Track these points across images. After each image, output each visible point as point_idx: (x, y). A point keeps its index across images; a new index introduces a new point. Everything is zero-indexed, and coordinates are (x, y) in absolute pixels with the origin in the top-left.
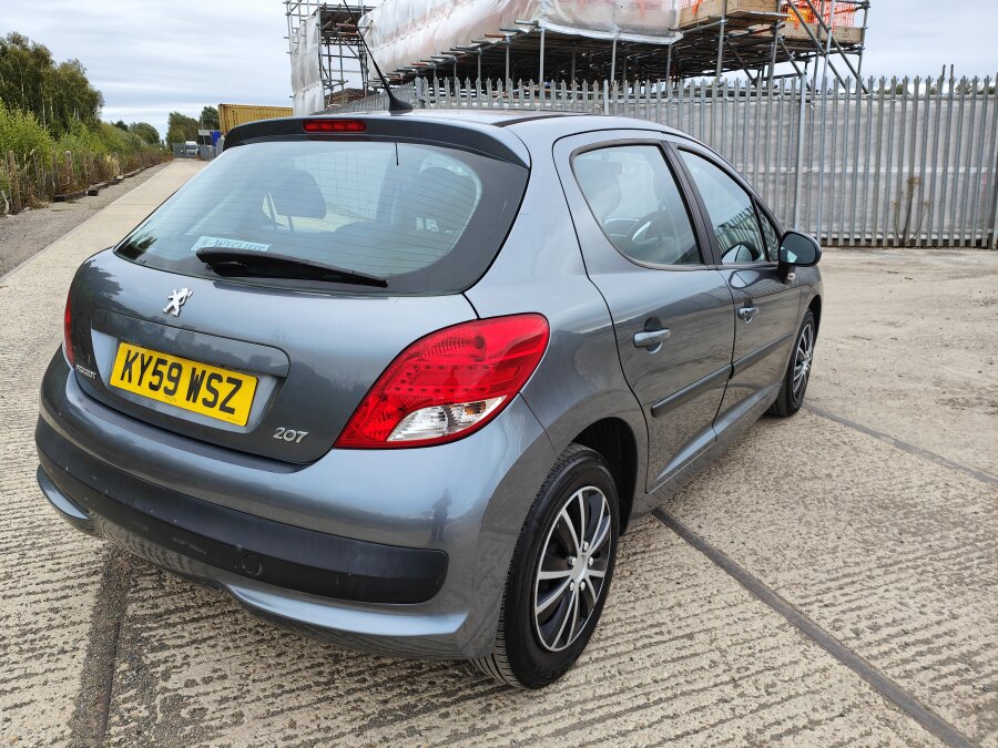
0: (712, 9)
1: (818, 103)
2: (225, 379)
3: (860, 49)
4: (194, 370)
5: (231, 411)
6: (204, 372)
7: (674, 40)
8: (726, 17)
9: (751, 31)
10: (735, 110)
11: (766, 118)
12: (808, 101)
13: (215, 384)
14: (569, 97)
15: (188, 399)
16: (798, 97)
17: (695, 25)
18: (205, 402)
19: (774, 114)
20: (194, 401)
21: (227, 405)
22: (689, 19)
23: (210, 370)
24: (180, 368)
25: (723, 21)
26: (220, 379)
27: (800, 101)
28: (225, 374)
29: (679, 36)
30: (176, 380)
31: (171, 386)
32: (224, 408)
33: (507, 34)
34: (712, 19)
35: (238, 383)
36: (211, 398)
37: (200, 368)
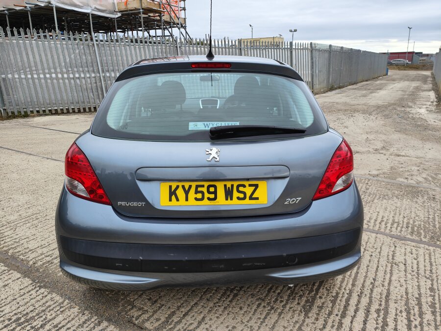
0: (133, 5)
1: (183, 48)
2: (247, 186)
3: (185, 27)
4: (225, 186)
5: (257, 199)
6: (232, 186)
7: (117, 16)
8: (142, 9)
9: (149, 16)
10: (153, 49)
11: (166, 53)
12: (180, 47)
13: (241, 189)
14: (75, 39)
15: (227, 199)
16: (176, 45)
17: (127, 11)
18: (239, 198)
19: (168, 52)
20: (231, 199)
21: (254, 196)
22: (123, 8)
23: (236, 184)
24: (215, 187)
25: (141, 10)
26: (244, 186)
27: (177, 47)
28: (247, 183)
29: (119, 15)
30: (215, 193)
31: (212, 196)
32: (251, 198)
33: (28, 6)
34: (136, 9)
35: (256, 186)
36: (242, 196)
37: (229, 184)
